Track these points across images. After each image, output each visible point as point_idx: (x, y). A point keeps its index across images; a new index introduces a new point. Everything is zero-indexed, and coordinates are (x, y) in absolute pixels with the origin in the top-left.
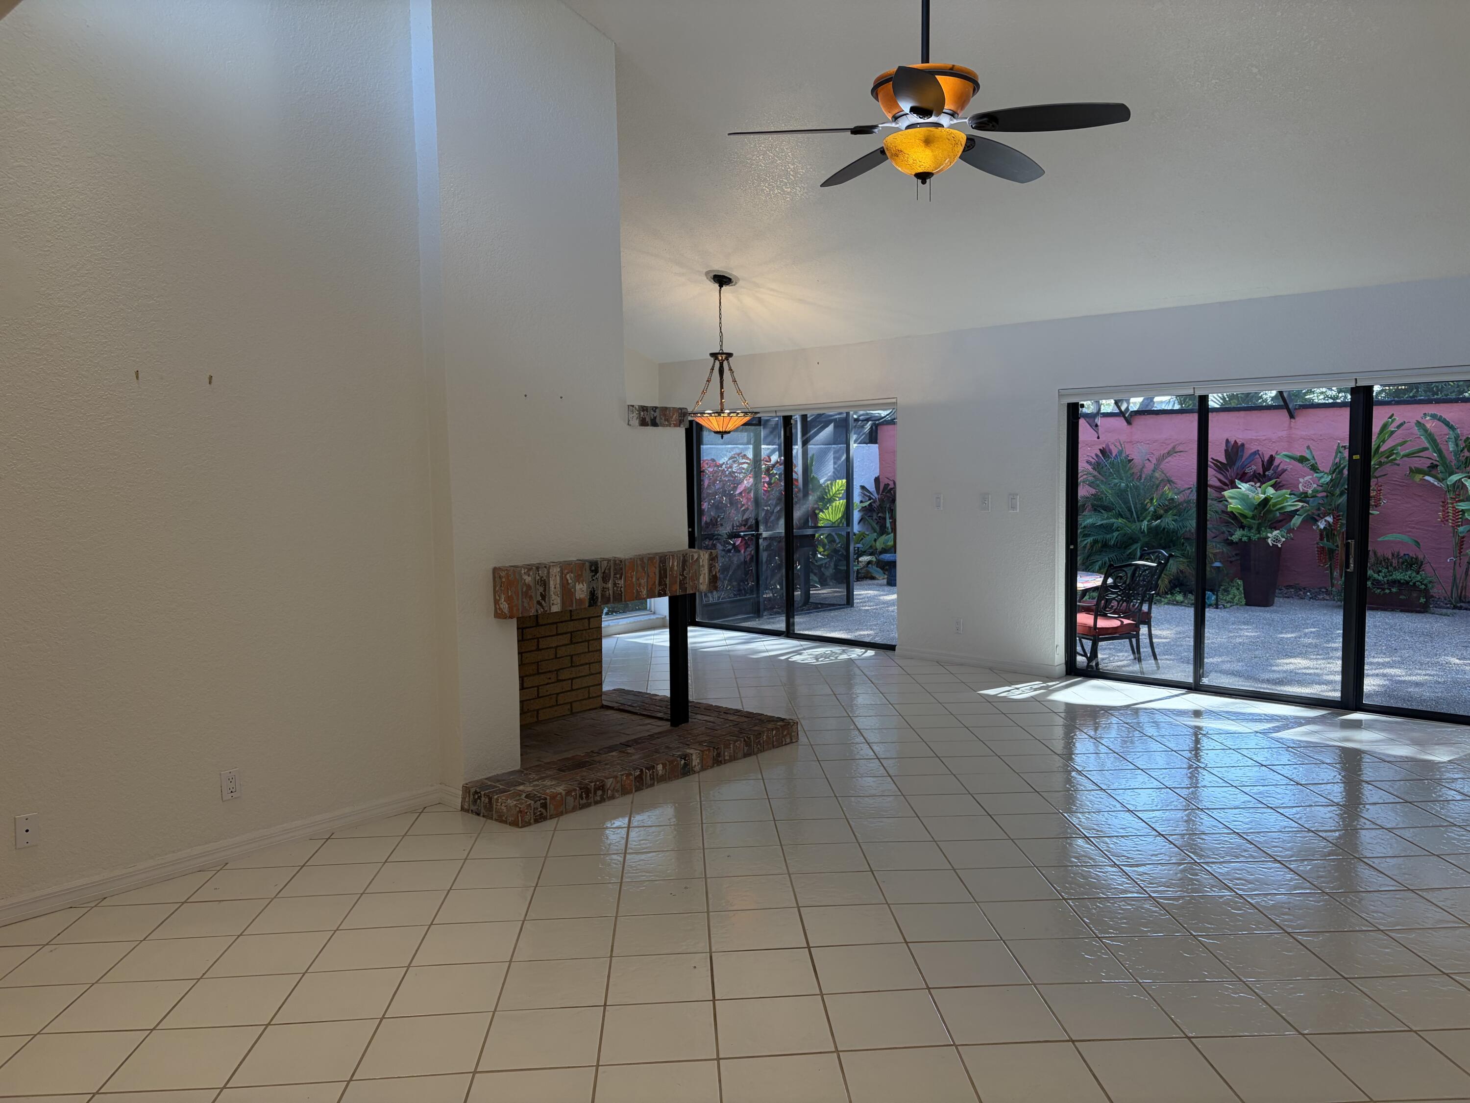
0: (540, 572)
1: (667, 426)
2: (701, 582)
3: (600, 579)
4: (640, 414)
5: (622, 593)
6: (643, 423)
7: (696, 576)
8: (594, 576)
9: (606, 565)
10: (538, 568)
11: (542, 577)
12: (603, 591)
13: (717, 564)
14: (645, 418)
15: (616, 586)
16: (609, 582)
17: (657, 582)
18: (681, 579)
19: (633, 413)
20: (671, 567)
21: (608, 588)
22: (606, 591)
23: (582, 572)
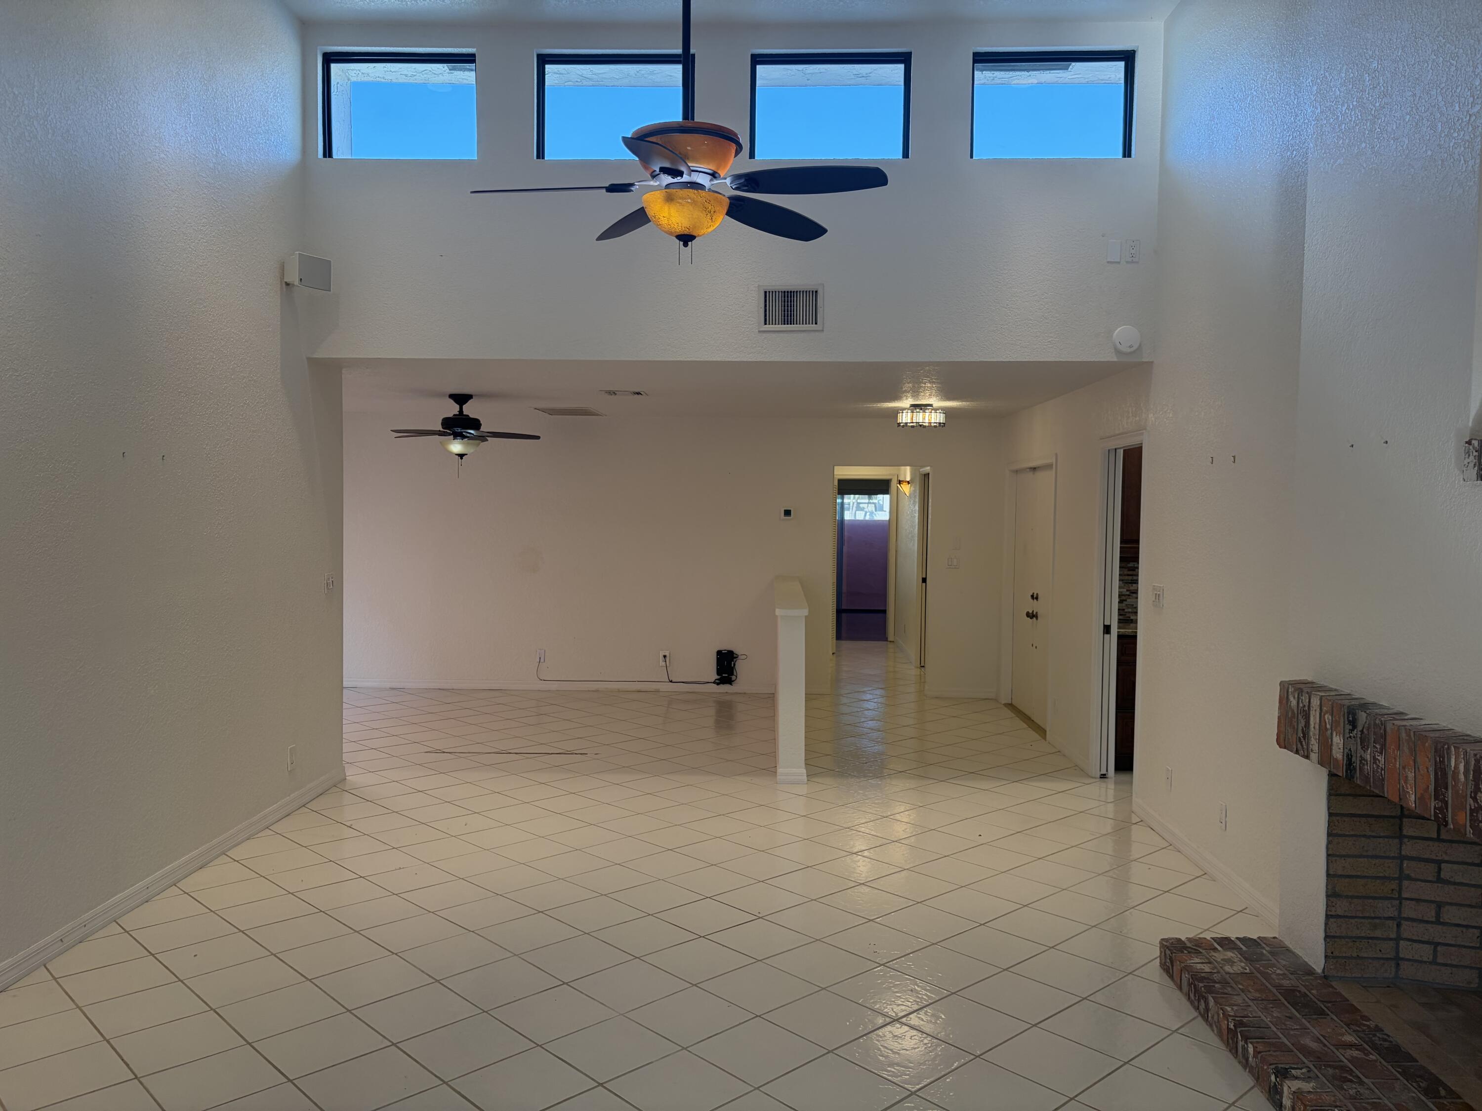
0: (1303, 696)
3: (1359, 741)
4: (1480, 457)
5: (1383, 780)
8: (1352, 731)
9: (1365, 720)
10: (1302, 690)
11: (1305, 705)
12: (1361, 761)
15: (1376, 763)
16: (1367, 749)
17: (1432, 787)
18: (1473, 808)
19: (1469, 456)
20: (1453, 771)
21: (1367, 761)
22: (1364, 764)
23: (1339, 718)
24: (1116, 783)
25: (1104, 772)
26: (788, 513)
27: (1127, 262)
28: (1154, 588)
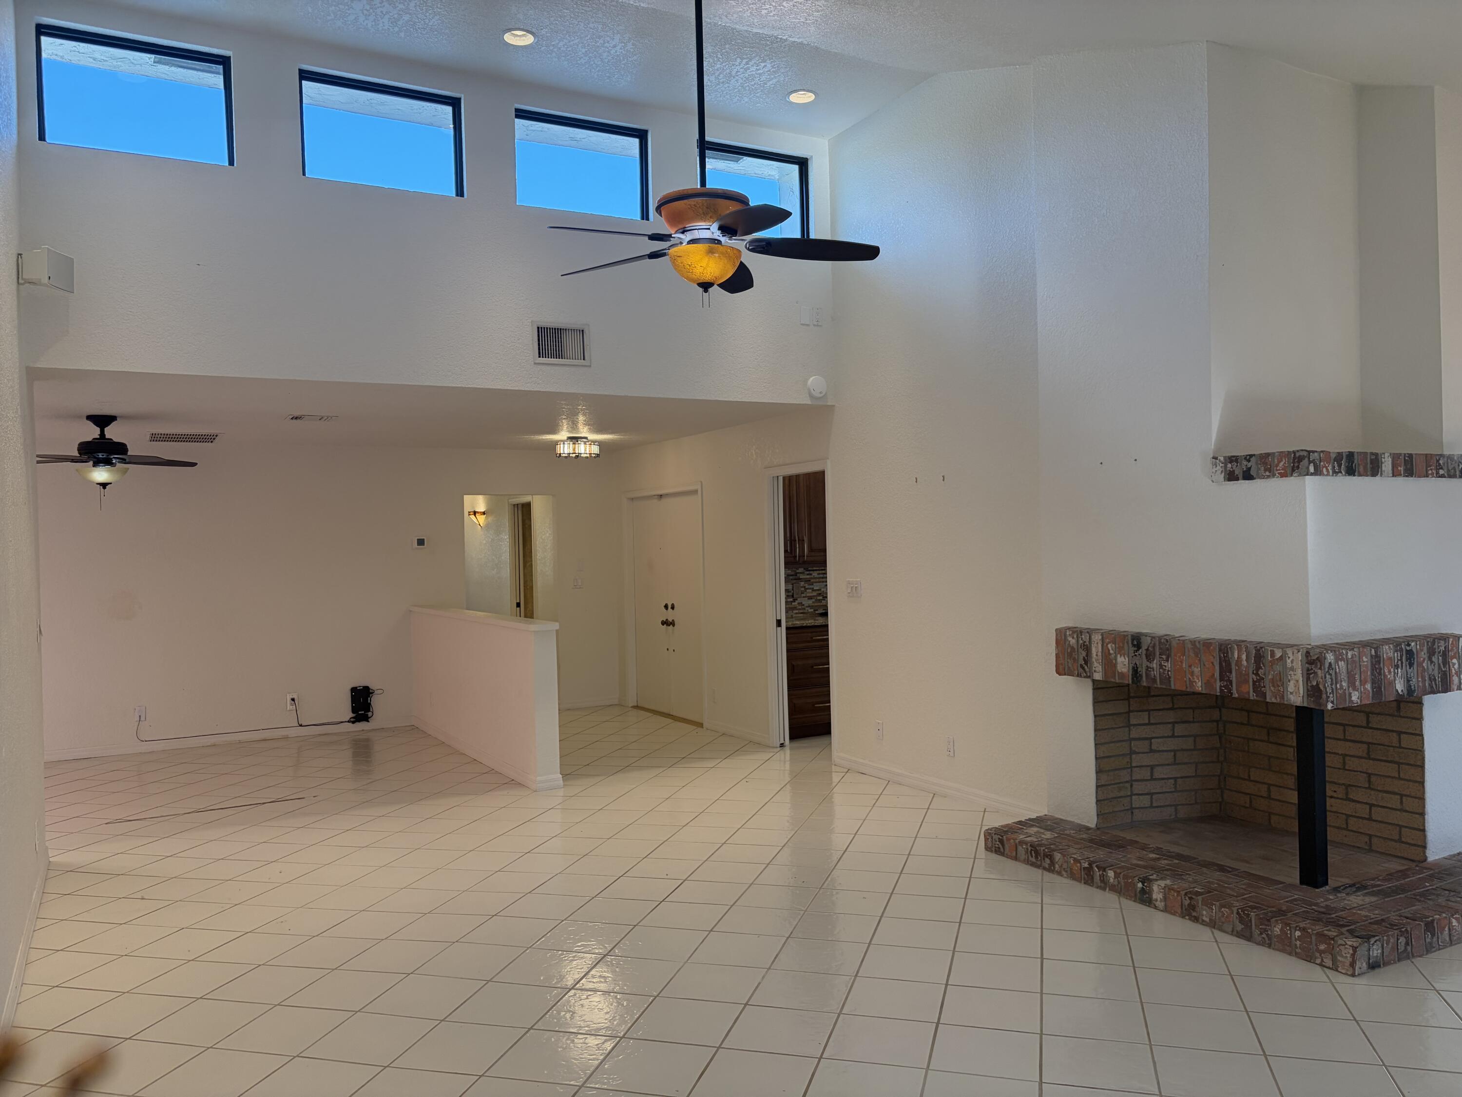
0: (1083, 636)
1: (1268, 477)
2: (1289, 690)
3: (1144, 657)
4: (1226, 467)
5: (1170, 677)
6: (1231, 477)
7: (1280, 681)
8: (1137, 651)
9: (1149, 642)
10: (1081, 632)
11: (1085, 642)
12: (1147, 670)
13: (1319, 672)
14: (1234, 471)
15: (1162, 668)
16: (1153, 660)
17: (1217, 675)
18: (1255, 680)
19: (1216, 466)
20: (1236, 661)
21: (1153, 668)
22: (1150, 671)
23: (1123, 644)
24: (791, 749)
25: (782, 742)
26: (421, 542)
27: (814, 325)
28: (849, 583)
